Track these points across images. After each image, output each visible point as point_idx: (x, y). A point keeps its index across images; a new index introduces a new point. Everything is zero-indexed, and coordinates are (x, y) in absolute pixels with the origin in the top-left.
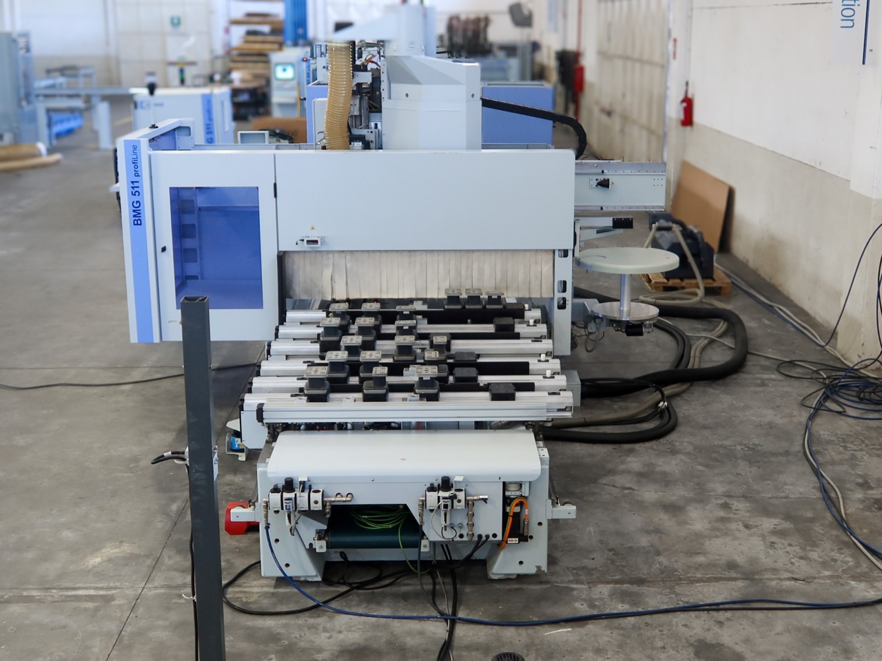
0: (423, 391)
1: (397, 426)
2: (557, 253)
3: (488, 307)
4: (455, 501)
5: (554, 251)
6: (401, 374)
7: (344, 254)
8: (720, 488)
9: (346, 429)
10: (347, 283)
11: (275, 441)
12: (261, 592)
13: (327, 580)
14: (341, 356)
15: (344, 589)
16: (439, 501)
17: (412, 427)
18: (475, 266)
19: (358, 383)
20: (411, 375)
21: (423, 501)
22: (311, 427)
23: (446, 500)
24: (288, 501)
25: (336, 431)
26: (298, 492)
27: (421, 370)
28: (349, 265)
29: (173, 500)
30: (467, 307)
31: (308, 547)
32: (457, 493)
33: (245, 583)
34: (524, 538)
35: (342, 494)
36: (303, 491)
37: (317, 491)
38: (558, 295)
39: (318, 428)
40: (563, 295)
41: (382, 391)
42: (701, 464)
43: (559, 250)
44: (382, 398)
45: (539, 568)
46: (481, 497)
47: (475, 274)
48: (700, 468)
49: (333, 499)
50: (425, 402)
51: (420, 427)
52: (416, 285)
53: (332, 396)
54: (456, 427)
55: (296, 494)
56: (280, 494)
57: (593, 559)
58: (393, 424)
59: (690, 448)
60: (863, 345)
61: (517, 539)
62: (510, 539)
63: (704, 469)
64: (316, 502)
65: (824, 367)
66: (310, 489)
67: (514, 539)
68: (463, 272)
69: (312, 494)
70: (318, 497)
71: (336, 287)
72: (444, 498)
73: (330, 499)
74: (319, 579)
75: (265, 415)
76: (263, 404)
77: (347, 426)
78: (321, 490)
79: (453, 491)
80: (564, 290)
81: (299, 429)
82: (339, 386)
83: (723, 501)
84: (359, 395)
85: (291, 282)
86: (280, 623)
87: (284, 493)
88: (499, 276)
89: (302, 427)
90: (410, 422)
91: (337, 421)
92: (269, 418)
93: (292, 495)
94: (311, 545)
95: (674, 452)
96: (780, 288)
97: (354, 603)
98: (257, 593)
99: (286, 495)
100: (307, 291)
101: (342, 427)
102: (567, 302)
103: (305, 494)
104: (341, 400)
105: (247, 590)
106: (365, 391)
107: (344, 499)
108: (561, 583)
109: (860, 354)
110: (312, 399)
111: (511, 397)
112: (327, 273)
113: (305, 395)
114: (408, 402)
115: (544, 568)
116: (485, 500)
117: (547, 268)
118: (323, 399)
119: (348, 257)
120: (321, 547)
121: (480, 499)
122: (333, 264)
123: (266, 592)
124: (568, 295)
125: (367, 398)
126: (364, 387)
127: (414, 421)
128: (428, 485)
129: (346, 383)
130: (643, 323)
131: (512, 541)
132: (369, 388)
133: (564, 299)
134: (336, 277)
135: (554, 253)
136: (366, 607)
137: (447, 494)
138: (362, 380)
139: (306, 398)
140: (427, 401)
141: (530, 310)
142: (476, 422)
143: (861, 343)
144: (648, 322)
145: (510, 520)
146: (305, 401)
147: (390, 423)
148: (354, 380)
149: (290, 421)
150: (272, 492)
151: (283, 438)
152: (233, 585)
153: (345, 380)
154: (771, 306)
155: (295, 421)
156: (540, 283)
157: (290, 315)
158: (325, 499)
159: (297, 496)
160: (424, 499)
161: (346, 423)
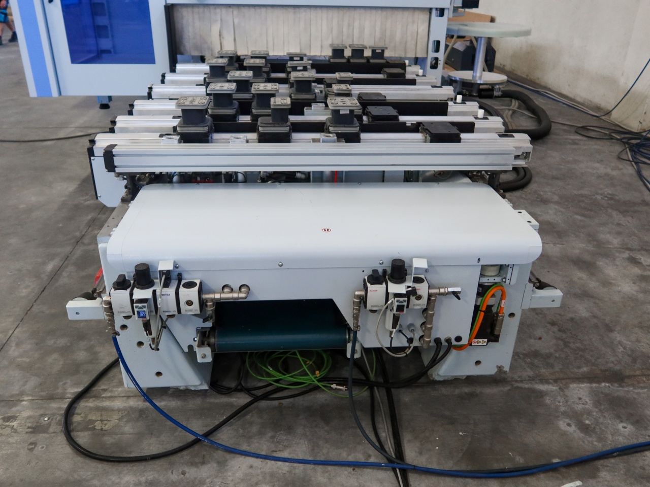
0: (341, 130)
1: (303, 176)
2: (434, 12)
3: (371, 61)
4: (413, 298)
5: (430, 10)
6: (302, 114)
7: (231, 10)
9: (236, 181)
10: (235, 40)
11: (133, 199)
12: (124, 409)
13: (216, 385)
14: (228, 87)
15: (241, 399)
16: (387, 300)
17: (324, 178)
18: (356, 24)
19: (250, 121)
20: (315, 114)
21: (359, 297)
22: (190, 179)
23: (401, 299)
24: (140, 305)
25: (223, 183)
26: (158, 288)
27: (336, 102)
28: (236, 21)
29: (51, 257)
30: (352, 61)
31: (186, 350)
32: (417, 286)
33: (105, 390)
34: (493, 337)
35: (232, 286)
36: (166, 285)
37: (190, 285)
38: (432, 55)
39: (199, 179)
40: (436, 55)
41: (284, 130)
42: (577, 214)
43: (436, 9)
44: (284, 138)
45: (500, 368)
46: (450, 290)
47: (356, 32)
48: (579, 217)
49: (217, 296)
50: (345, 144)
51: (337, 178)
52: (300, 43)
53: (216, 136)
54: (381, 178)
55: (154, 292)
56: (129, 290)
57: (540, 338)
58: (298, 175)
60: (645, 113)
61: (486, 340)
62: (477, 340)
63: (583, 218)
64: (189, 303)
65: (613, 131)
66: (180, 280)
67: (481, 340)
68: (345, 30)
69: (182, 290)
70: (190, 294)
71: (225, 43)
72: (397, 295)
73: (211, 296)
74: (205, 387)
75: (117, 161)
76: (113, 146)
77: (237, 177)
78: (198, 282)
79: (409, 283)
80: (437, 50)
81: (171, 182)
82: (226, 125)
83: (627, 255)
84: (253, 136)
85: (181, 38)
86: (143, 479)
87: (136, 291)
88: (378, 34)
89: (175, 179)
90: (322, 172)
91: (224, 170)
92: (123, 164)
93: (147, 294)
94: (191, 347)
95: (544, 201)
96: (537, 81)
97: (255, 429)
98: (119, 410)
99: (139, 294)
100: (197, 47)
101: (230, 179)
102: (439, 62)
103: (171, 291)
104: (227, 141)
105: (106, 404)
106: (260, 129)
107: (235, 295)
108: (522, 381)
109: (641, 121)
110: (186, 138)
111: (456, 139)
112: (216, 29)
113: (179, 134)
114: (321, 143)
115: (507, 368)
116: (456, 294)
117: (423, 28)
118: (203, 138)
119: (236, 12)
120: (204, 356)
121: (449, 293)
122: (221, 20)
123: (131, 408)
124: (441, 55)
125: (264, 138)
126: (259, 123)
127: (327, 170)
128: (369, 272)
129: (236, 121)
130: (493, 87)
131: (479, 342)
132: (266, 125)
133: (437, 59)
134: (225, 33)
135: (430, 13)
136: (273, 437)
137: (401, 289)
138: (255, 118)
139: (178, 137)
140: (346, 142)
141: (410, 66)
142: (406, 172)
143: (644, 112)
144: (497, 86)
145: (481, 316)
146: (176, 142)
147: (294, 173)
148: (245, 119)
149: (157, 171)
150: (116, 289)
151: (146, 194)
152: (88, 395)
153: (234, 117)
154: (538, 91)
155: (164, 170)
156: (415, 43)
157: (179, 67)
158: (205, 296)
159: (158, 293)
160: (362, 293)
161: (236, 173)
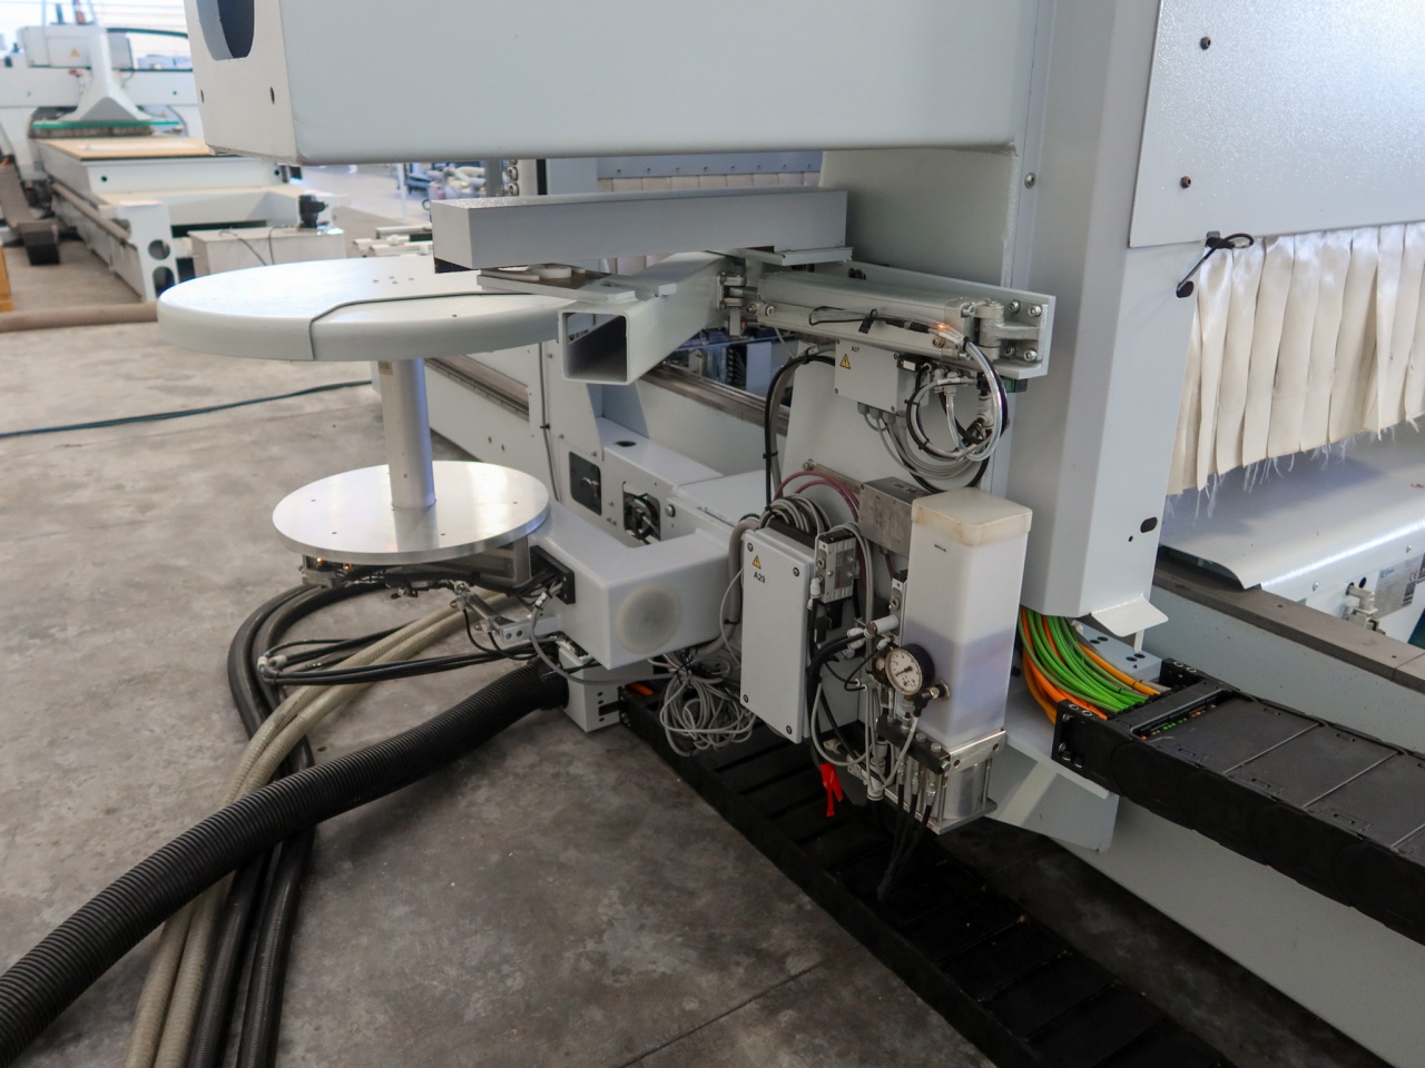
8: (150, 532)
42: (178, 569)
48: (181, 562)
59: (200, 604)
83: (149, 514)
95: (239, 586)
